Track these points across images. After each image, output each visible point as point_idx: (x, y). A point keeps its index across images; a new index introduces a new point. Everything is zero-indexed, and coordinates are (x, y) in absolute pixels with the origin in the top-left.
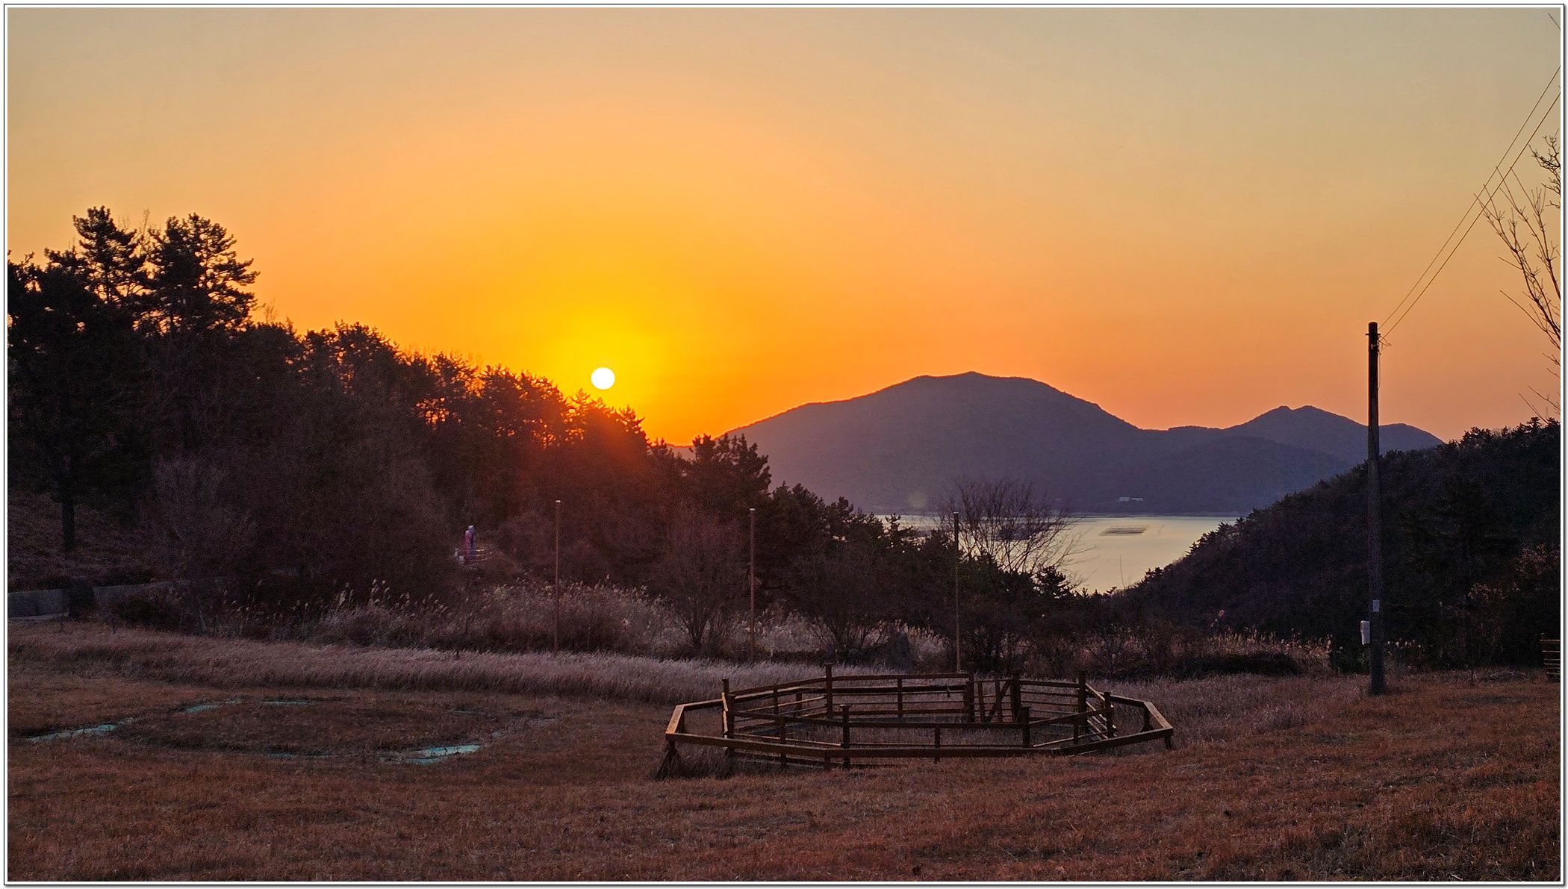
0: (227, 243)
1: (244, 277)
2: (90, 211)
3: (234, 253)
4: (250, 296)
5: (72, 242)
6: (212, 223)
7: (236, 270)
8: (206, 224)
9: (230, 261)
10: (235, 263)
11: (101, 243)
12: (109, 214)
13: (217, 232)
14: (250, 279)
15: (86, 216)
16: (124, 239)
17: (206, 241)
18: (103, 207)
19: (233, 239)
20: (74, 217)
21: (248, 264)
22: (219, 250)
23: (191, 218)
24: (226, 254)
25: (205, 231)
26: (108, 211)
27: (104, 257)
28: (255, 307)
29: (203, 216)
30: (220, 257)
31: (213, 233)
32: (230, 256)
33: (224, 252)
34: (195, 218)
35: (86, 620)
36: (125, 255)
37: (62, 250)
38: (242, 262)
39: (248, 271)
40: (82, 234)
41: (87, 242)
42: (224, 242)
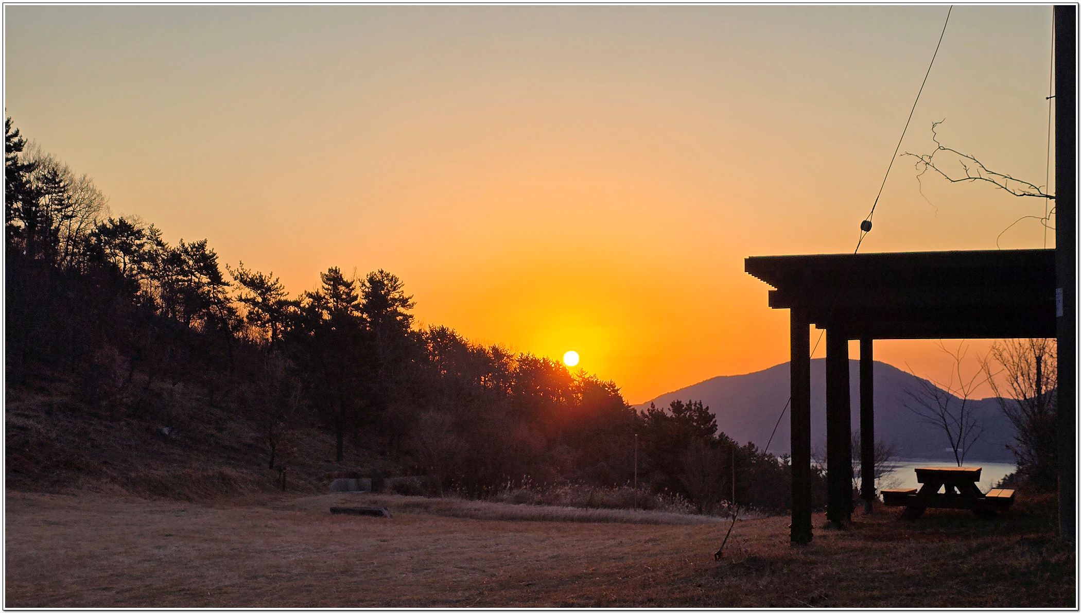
0: (399, 286)
1: (408, 305)
2: (330, 270)
3: (403, 291)
4: (411, 316)
5: (318, 286)
6: (391, 275)
7: (404, 302)
8: (388, 275)
9: (400, 296)
10: (403, 297)
11: (335, 287)
13: (393, 280)
14: (411, 306)
15: (327, 273)
16: (347, 285)
17: (387, 285)
18: (336, 267)
19: (403, 284)
20: (321, 273)
21: (410, 298)
23: (379, 271)
25: (387, 279)
26: (339, 269)
27: (336, 295)
28: (413, 323)
29: (386, 271)
30: (395, 294)
32: (400, 293)
33: (397, 291)
34: (382, 272)
36: (348, 294)
37: (312, 290)
38: (407, 297)
39: (410, 302)
40: (324, 282)
41: (326, 286)
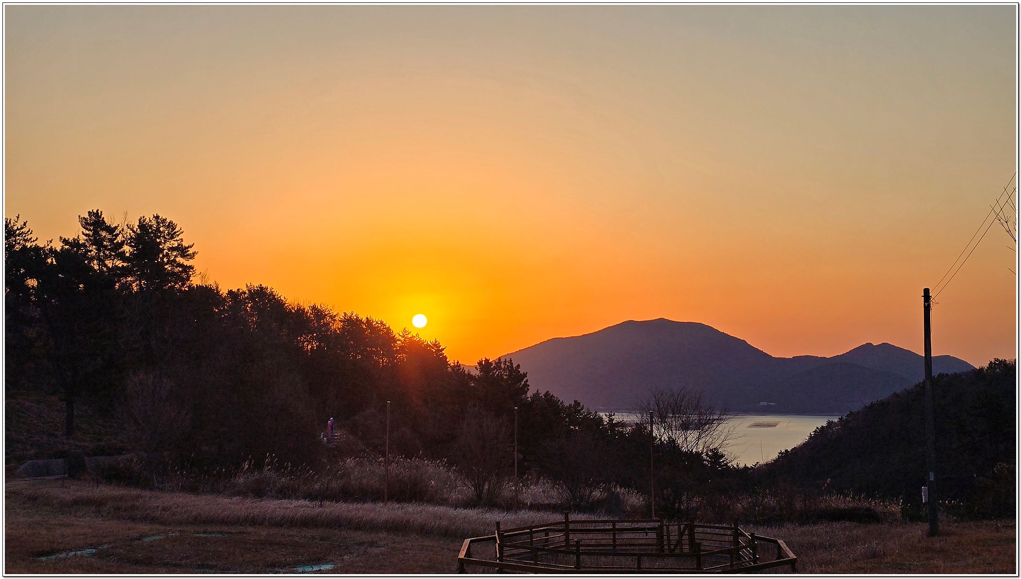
0: (177, 233)
1: (188, 255)
2: (89, 212)
3: (182, 240)
4: (191, 267)
5: (77, 232)
6: (168, 221)
7: (183, 251)
8: (165, 220)
9: (178, 245)
10: (182, 246)
11: (96, 233)
12: (101, 215)
13: (171, 226)
14: (192, 256)
15: (87, 216)
16: (111, 230)
17: (164, 232)
18: (98, 210)
19: (182, 231)
20: (79, 216)
21: (191, 247)
22: (172, 238)
23: (154, 217)
24: (177, 240)
25: (163, 226)
26: (101, 212)
27: (97, 242)
28: (194, 275)
29: (162, 216)
30: (172, 242)
31: (168, 227)
32: (179, 242)
33: (175, 239)
34: (157, 217)
35: (79, 479)
36: (111, 241)
37: (71, 237)
38: (187, 246)
39: (191, 251)
40: (84, 228)
41: (87, 232)
42: (175, 232)
